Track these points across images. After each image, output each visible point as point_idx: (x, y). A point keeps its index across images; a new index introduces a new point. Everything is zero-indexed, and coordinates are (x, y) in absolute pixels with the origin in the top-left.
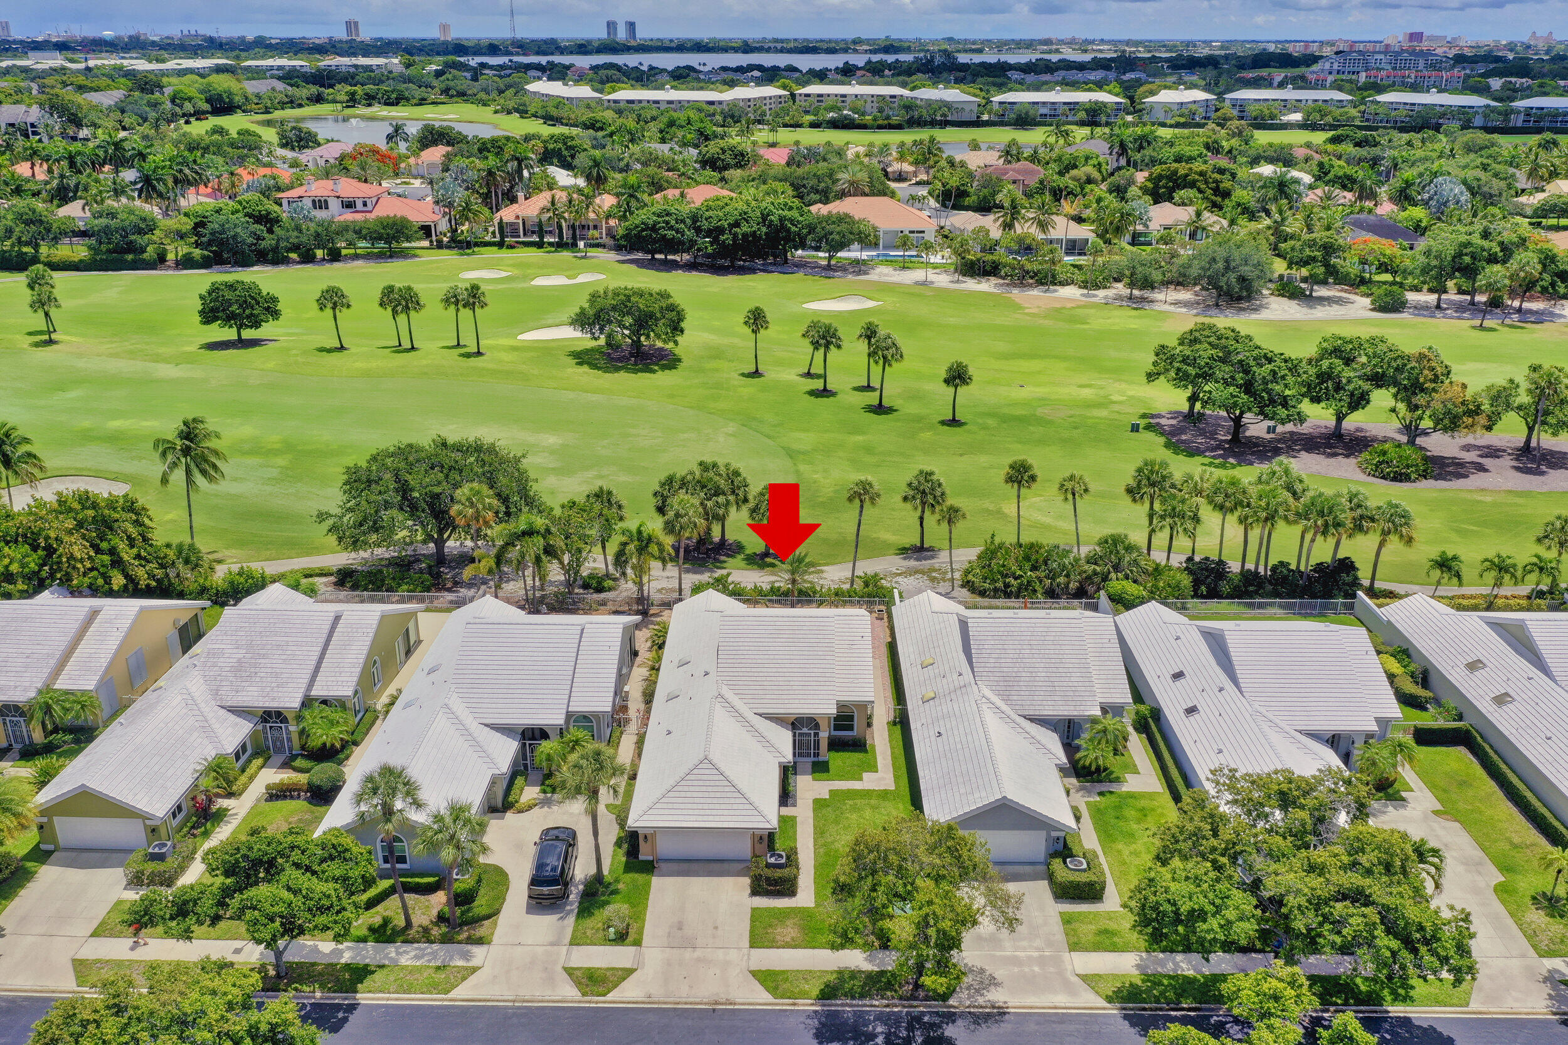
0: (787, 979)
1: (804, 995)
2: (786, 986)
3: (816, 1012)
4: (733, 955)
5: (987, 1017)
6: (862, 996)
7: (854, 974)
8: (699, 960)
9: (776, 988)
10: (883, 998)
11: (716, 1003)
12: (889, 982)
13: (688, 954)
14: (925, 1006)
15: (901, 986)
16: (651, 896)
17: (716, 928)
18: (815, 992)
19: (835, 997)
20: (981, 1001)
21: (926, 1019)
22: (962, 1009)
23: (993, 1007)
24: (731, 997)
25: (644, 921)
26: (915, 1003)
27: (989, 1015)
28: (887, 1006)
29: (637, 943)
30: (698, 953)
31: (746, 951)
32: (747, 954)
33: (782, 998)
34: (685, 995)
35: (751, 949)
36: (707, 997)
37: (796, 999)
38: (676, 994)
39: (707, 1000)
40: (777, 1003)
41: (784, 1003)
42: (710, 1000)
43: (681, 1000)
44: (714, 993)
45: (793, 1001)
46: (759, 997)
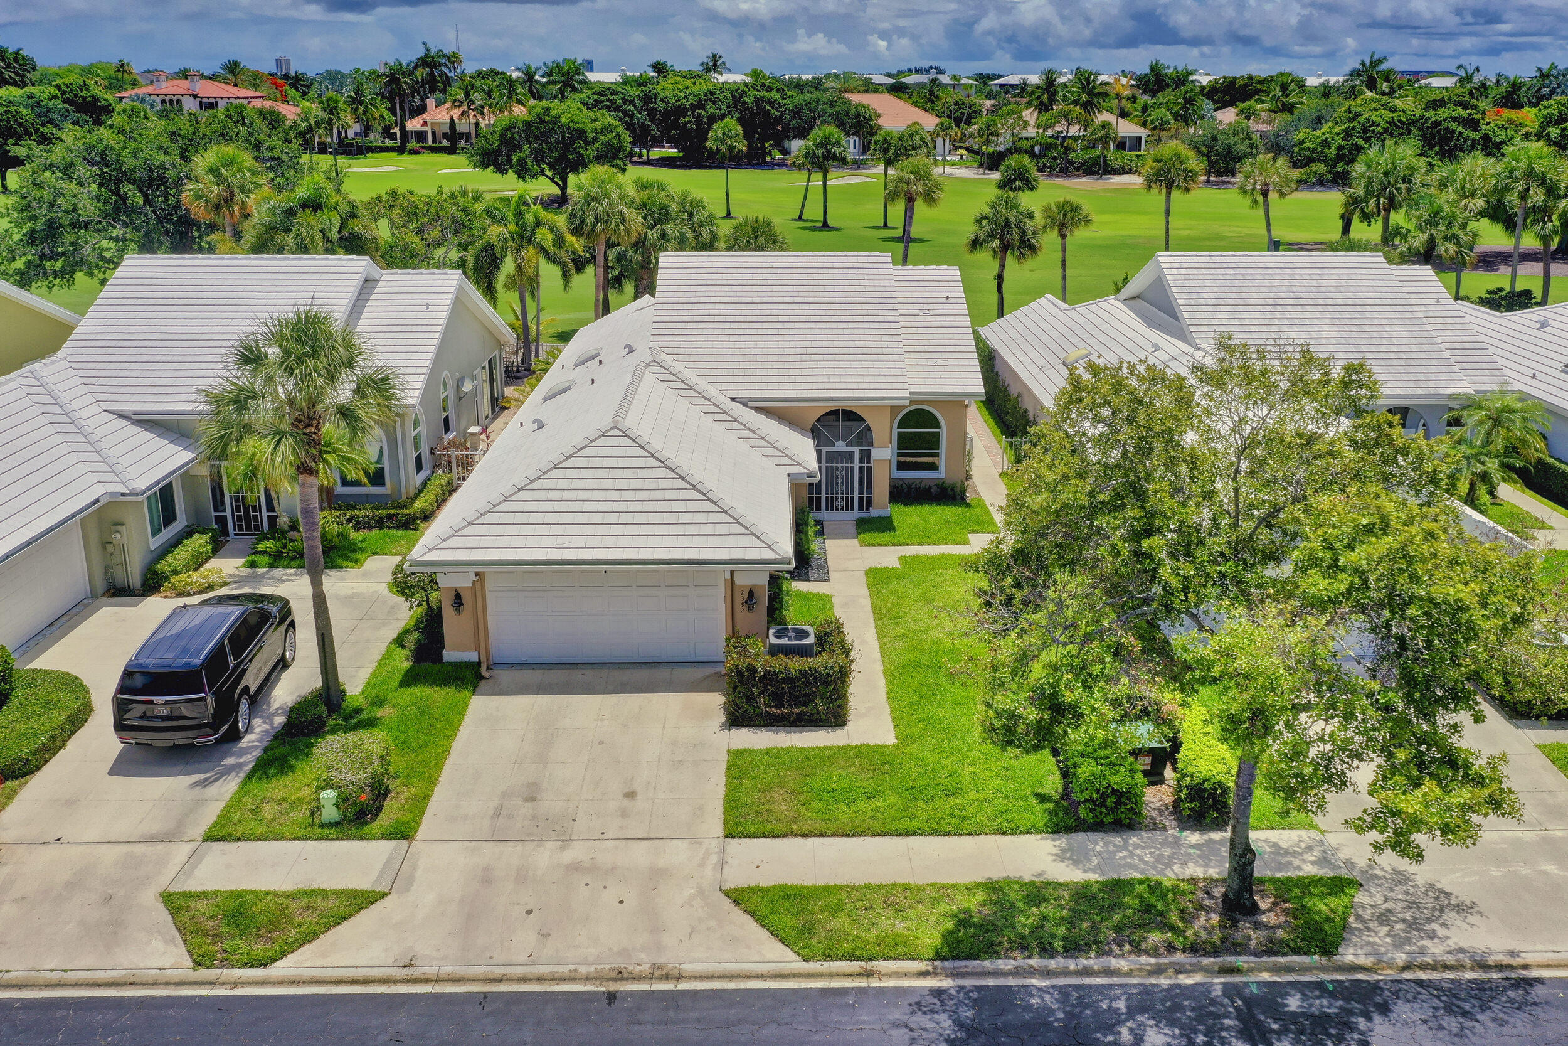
0: (838, 908)
1: (897, 949)
2: (841, 923)
3: (938, 993)
4: (678, 854)
5: (1483, 994)
6: (1073, 948)
7: (1037, 893)
8: (576, 868)
9: (807, 930)
10: (1137, 950)
11: (621, 976)
12: (1147, 908)
13: (545, 856)
14: (1276, 969)
15: (1187, 917)
16: (463, 734)
17: (631, 795)
18: (930, 938)
19: (991, 950)
20: (1436, 950)
21: (1293, 1003)
22: (1387, 975)
23: (1484, 967)
24: (669, 959)
25: (433, 782)
26: (1241, 961)
27: (1480, 987)
28: (1158, 971)
29: (403, 833)
30: (577, 852)
31: (714, 845)
32: (717, 850)
33: (828, 957)
34: (523, 958)
35: (730, 840)
36: (591, 959)
37: (870, 960)
38: (495, 956)
39: (592, 969)
40: (811, 971)
41: (834, 970)
42: (599, 967)
43: (508, 970)
44: (615, 949)
45: (863, 964)
46: (756, 958)
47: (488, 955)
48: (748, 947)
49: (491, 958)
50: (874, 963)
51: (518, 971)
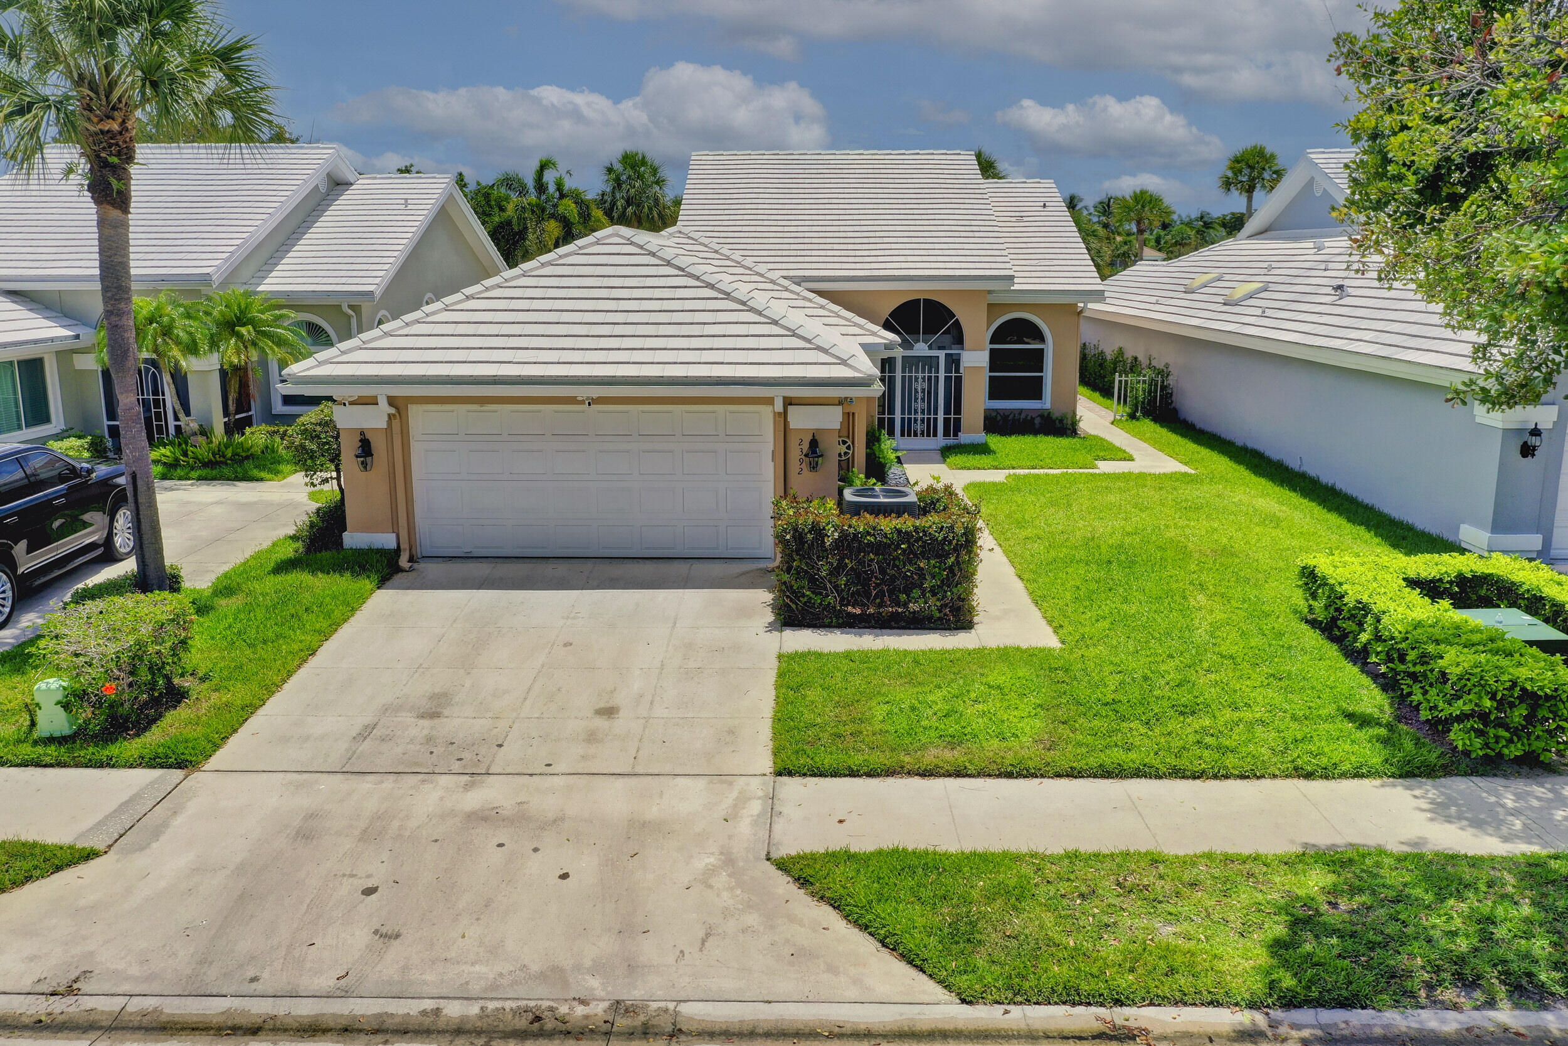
0: (1021, 893)
1: (1175, 980)
2: (1034, 922)
4: (686, 799)
9: (962, 935)
13: (432, 799)
16: (346, 632)
18: (1243, 956)
19: (1394, 988)
24: (655, 991)
25: (269, 687)
29: (183, 758)
30: (493, 793)
31: (756, 786)
32: (760, 793)
33: (1018, 995)
34: (326, 981)
35: (785, 779)
36: (475, 988)
37: (1119, 1003)
38: (265, 975)
39: (474, 1009)
40: (982, 1026)
41: (1038, 1025)
42: (491, 1005)
43: (281, 1008)
44: (535, 968)
45: (1101, 1011)
46: (852, 993)
47: (251, 974)
48: (832, 969)
49: (254, 980)
50: (1126, 1011)
51: (305, 1009)
